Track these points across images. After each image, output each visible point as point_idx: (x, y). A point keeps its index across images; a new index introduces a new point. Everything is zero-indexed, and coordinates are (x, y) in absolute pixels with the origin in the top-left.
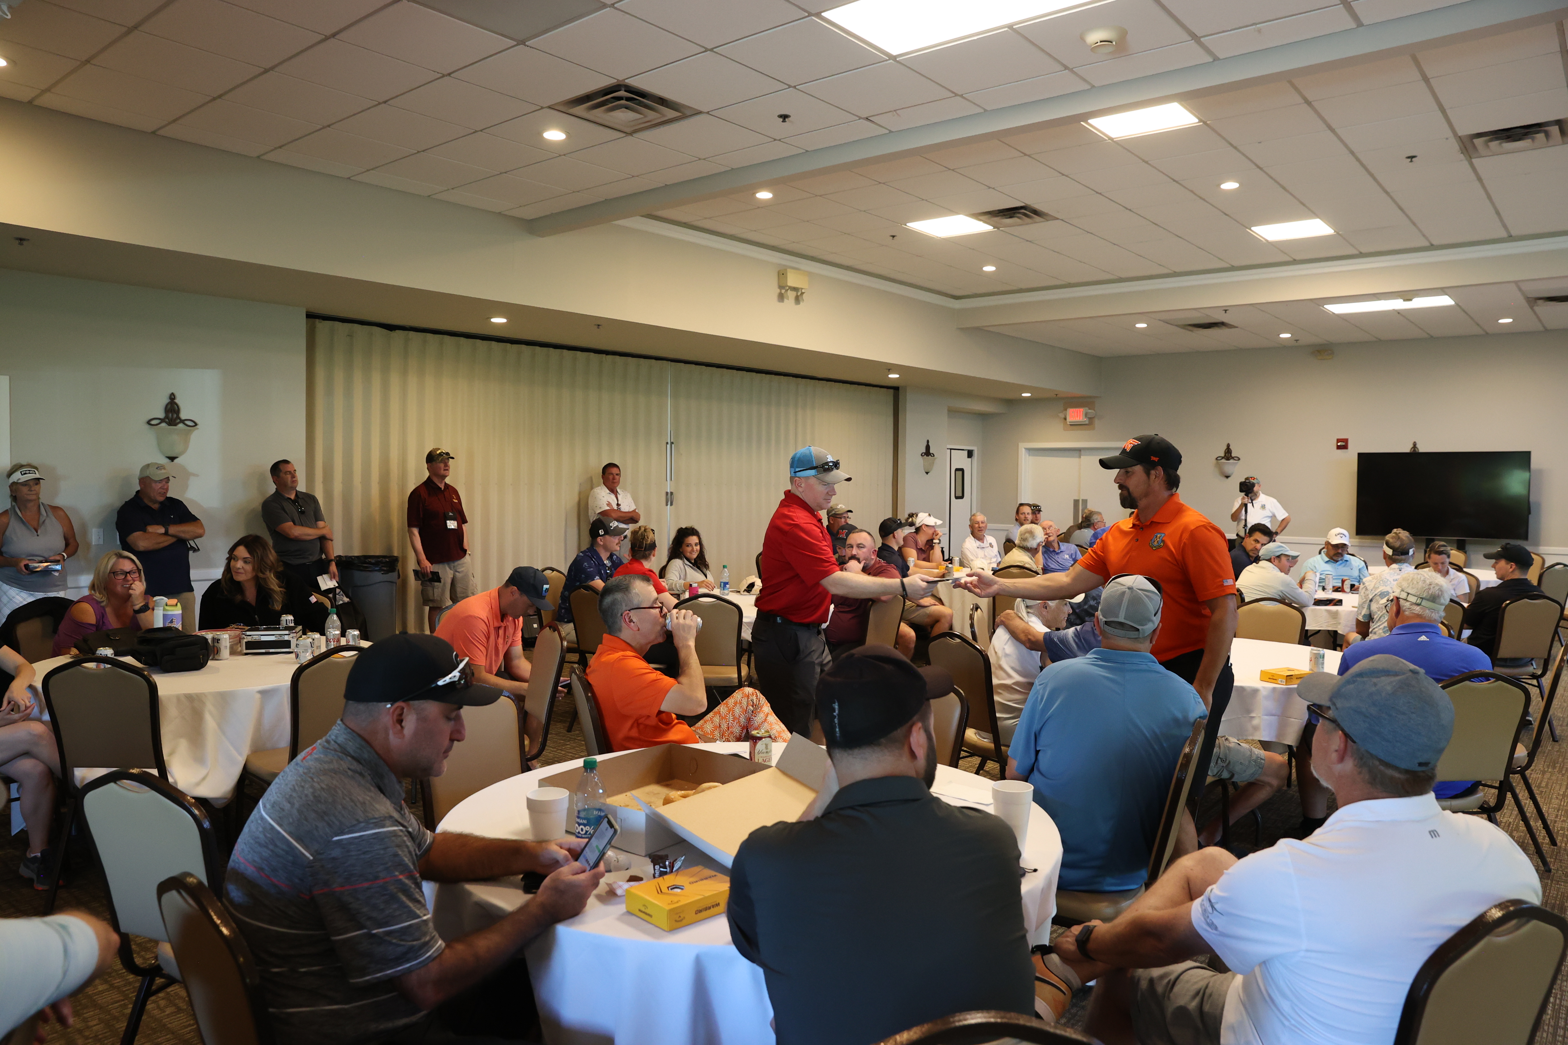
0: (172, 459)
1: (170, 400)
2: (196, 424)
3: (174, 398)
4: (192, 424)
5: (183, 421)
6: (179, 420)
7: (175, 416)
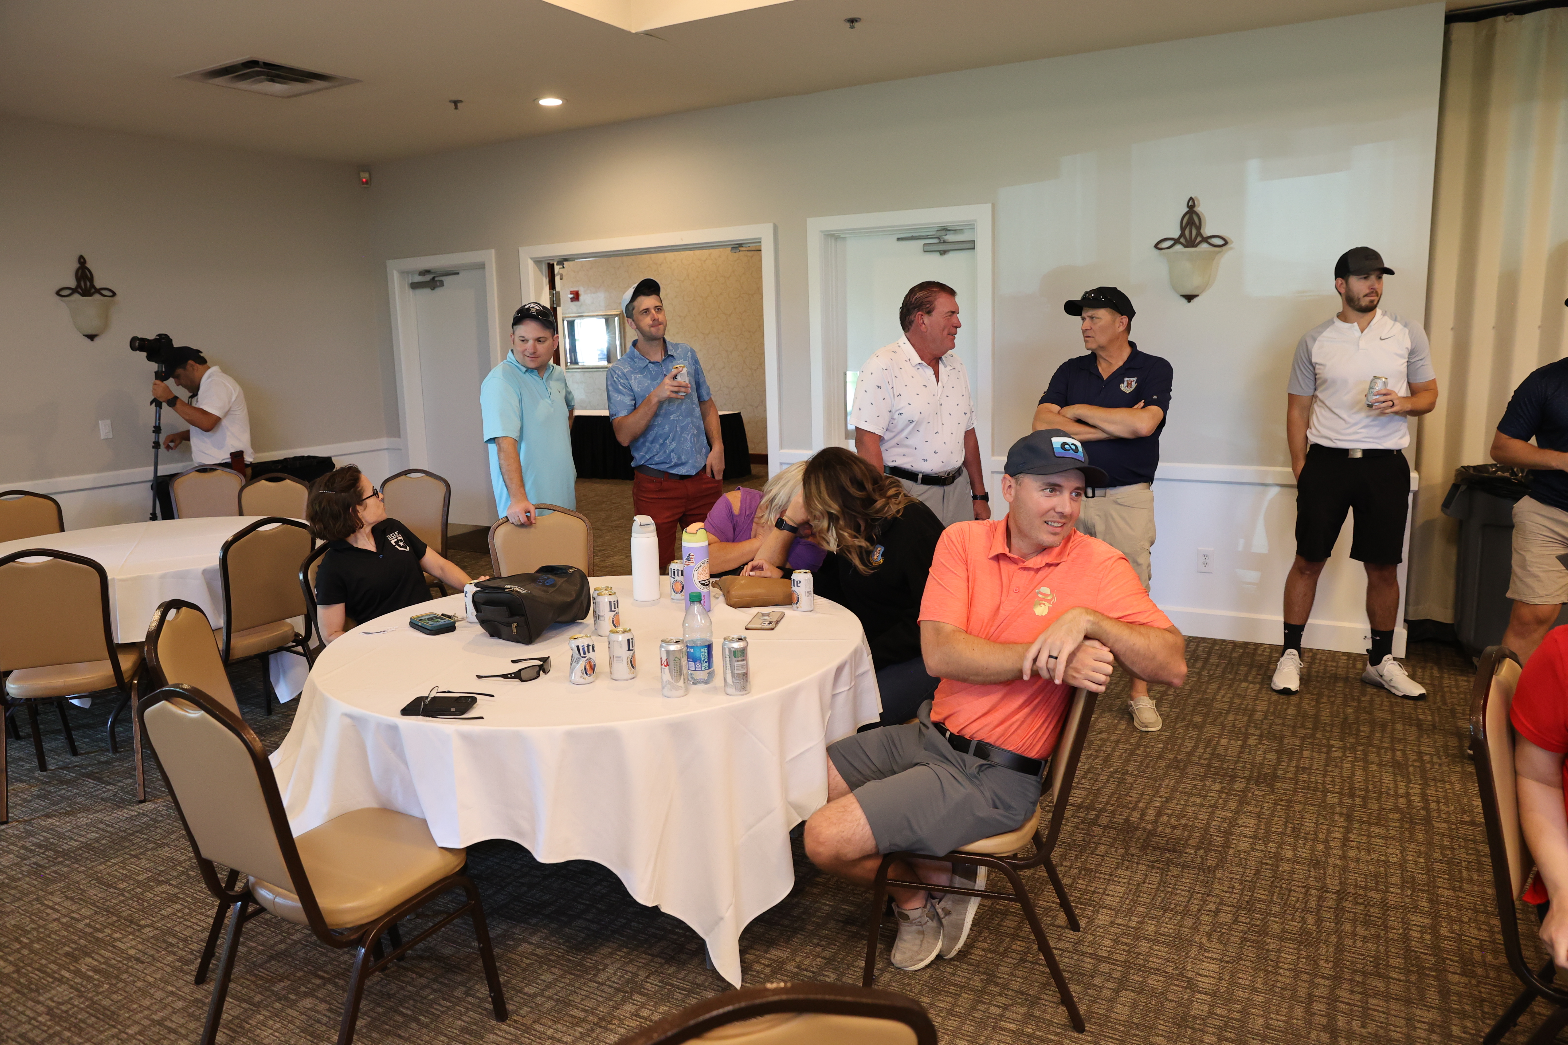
0: (1189, 298)
1: (1187, 209)
2: (1226, 243)
3: (1194, 206)
4: (1221, 242)
5: (1206, 240)
6: (1199, 239)
7: (1194, 232)
